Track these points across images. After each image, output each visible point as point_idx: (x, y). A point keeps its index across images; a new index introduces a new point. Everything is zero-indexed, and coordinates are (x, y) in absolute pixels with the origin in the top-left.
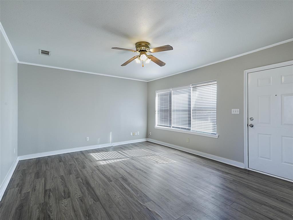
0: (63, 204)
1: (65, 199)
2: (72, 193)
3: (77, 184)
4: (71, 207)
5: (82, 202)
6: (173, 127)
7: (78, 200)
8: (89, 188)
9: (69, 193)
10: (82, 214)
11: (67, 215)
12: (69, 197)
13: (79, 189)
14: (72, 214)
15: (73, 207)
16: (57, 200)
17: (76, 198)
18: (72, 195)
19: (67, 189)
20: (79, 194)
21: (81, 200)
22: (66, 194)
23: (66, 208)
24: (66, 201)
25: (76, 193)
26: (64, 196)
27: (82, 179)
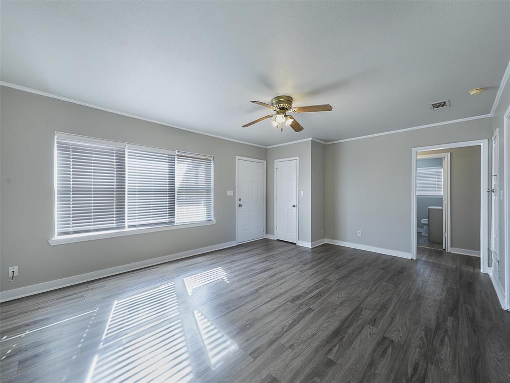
0: (400, 337)
1: (393, 341)
2: (376, 340)
3: (351, 349)
4: (393, 325)
5: (375, 319)
6: (129, 227)
7: (378, 325)
8: (346, 325)
9: (379, 344)
10: (388, 312)
11: (404, 322)
12: (384, 338)
13: (359, 337)
14: (397, 318)
15: (391, 322)
16: (405, 349)
17: (377, 328)
18: (379, 337)
19: (375, 354)
20: (367, 330)
21: (374, 322)
22: (384, 346)
23: (400, 329)
24: (393, 336)
25: (370, 334)
26: (390, 347)
27: (331, 350)
